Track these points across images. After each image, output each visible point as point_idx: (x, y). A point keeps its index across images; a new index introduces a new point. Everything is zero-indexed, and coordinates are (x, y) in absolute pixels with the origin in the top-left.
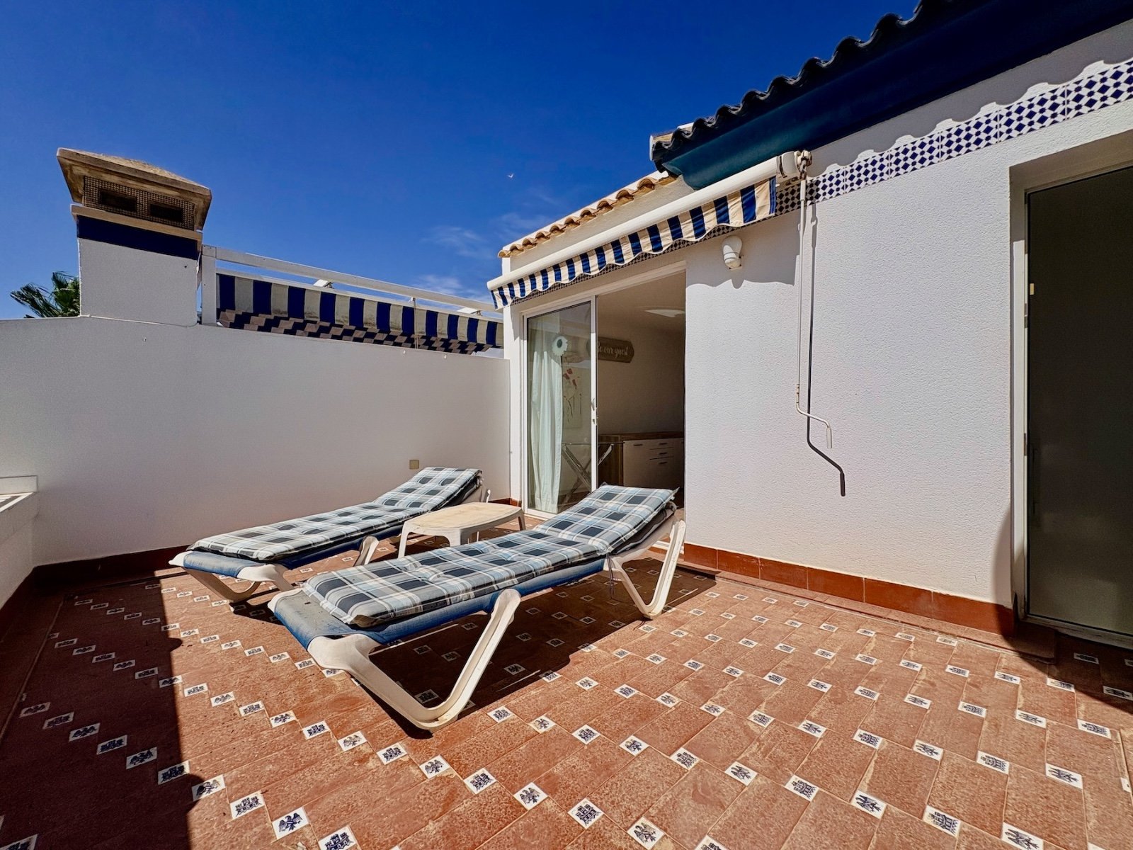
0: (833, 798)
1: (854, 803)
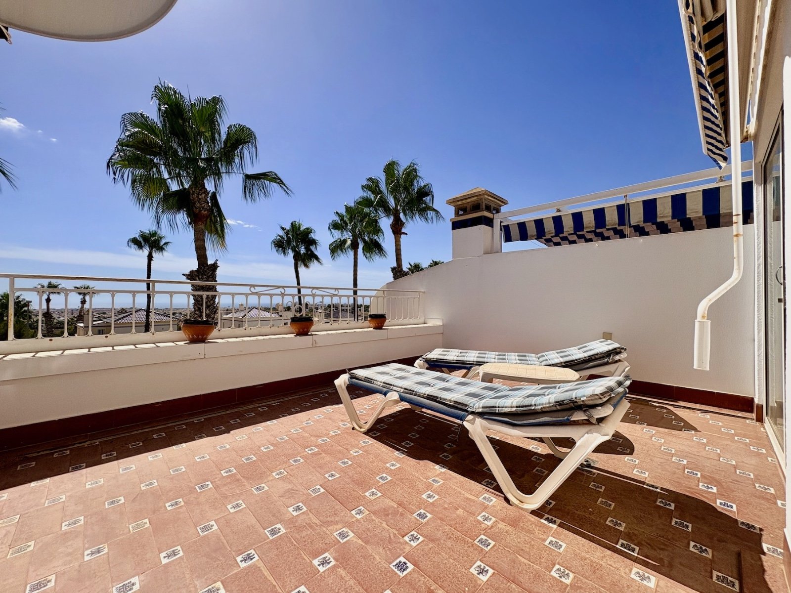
0: (261, 542)
1: (252, 551)
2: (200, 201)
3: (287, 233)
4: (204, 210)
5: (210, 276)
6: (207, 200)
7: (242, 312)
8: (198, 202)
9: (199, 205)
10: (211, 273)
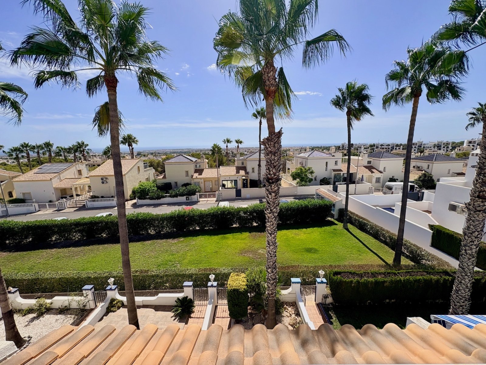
2: (269, 79)
3: (343, 94)
4: (272, 86)
5: (276, 142)
6: (274, 76)
7: (308, 153)
8: (268, 80)
9: (268, 83)
10: (277, 140)
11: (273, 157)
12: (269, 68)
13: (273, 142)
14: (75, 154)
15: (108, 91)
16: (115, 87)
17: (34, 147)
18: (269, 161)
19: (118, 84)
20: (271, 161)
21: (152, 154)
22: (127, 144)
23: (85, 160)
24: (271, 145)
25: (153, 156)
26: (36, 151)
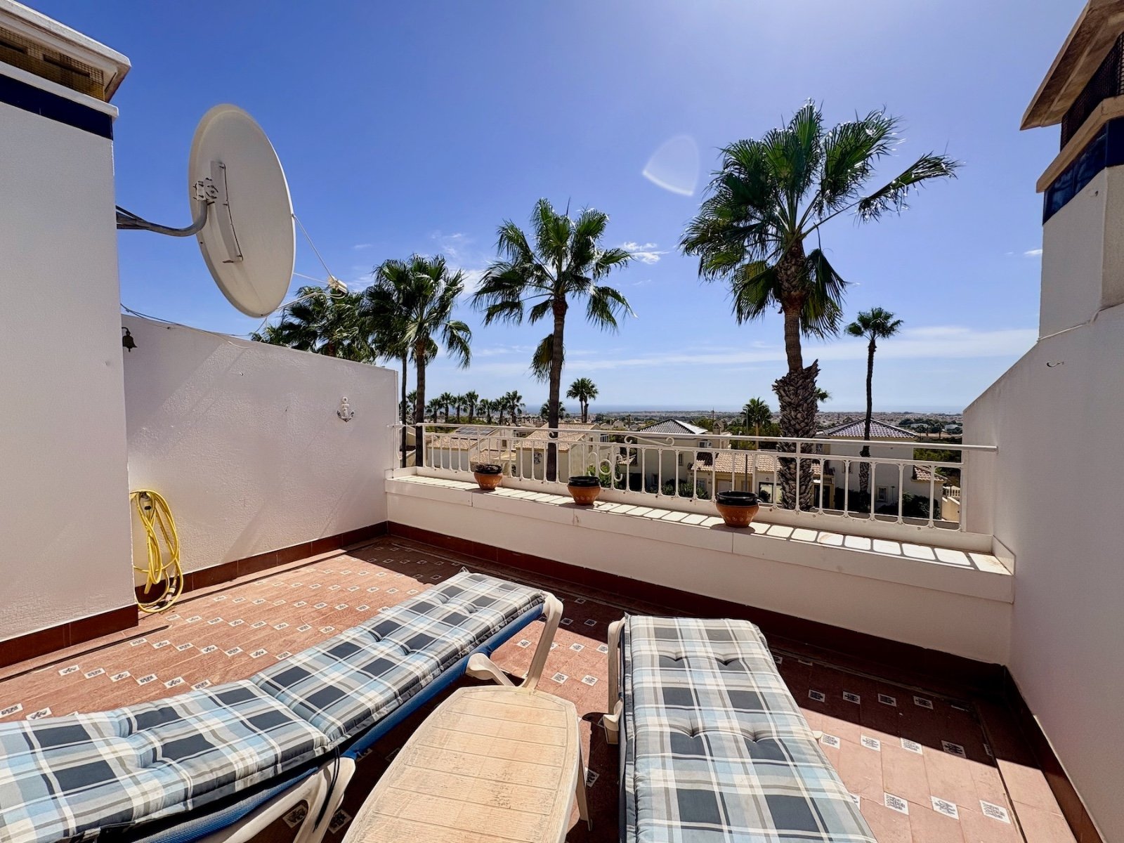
8: (787, 280)
9: (786, 284)
10: (803, 382)
11: (793, 413)
12: (789, 261)
13: (792, 386)
14: (501, 414)
15: (555, 321)
16: (563, 315)
17: (455, 400)
18: (786, 420)
19: (567, 310)
20: (790, 421)
21: (623, 419)
22: (578, 398)
23: (514, 421)
24: (789, 391)
25: (623, 424)
26: (456, 405)
